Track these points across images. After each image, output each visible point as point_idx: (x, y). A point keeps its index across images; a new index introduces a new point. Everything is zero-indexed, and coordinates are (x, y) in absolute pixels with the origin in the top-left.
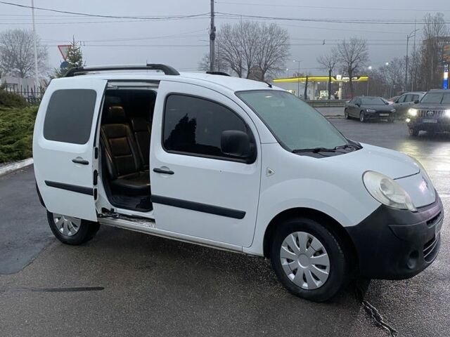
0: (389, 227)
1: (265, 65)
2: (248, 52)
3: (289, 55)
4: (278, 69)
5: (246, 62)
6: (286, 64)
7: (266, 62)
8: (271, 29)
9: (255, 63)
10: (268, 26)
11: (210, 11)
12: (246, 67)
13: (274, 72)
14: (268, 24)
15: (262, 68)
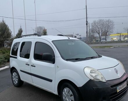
0: (93, 88)
1: (107, 31)
2: (101, 27)
3: (114, 28)
4: (111, 32)
5: (101, 30)
6: (113, 30)
7: (107, 30)
8: (108, 21)
9: (104, 30)
10: (107, 20)
11: (86, 17)
12: (101, 32)
13: (110, 33)
14: (107, 19)
15: (106, 32)
